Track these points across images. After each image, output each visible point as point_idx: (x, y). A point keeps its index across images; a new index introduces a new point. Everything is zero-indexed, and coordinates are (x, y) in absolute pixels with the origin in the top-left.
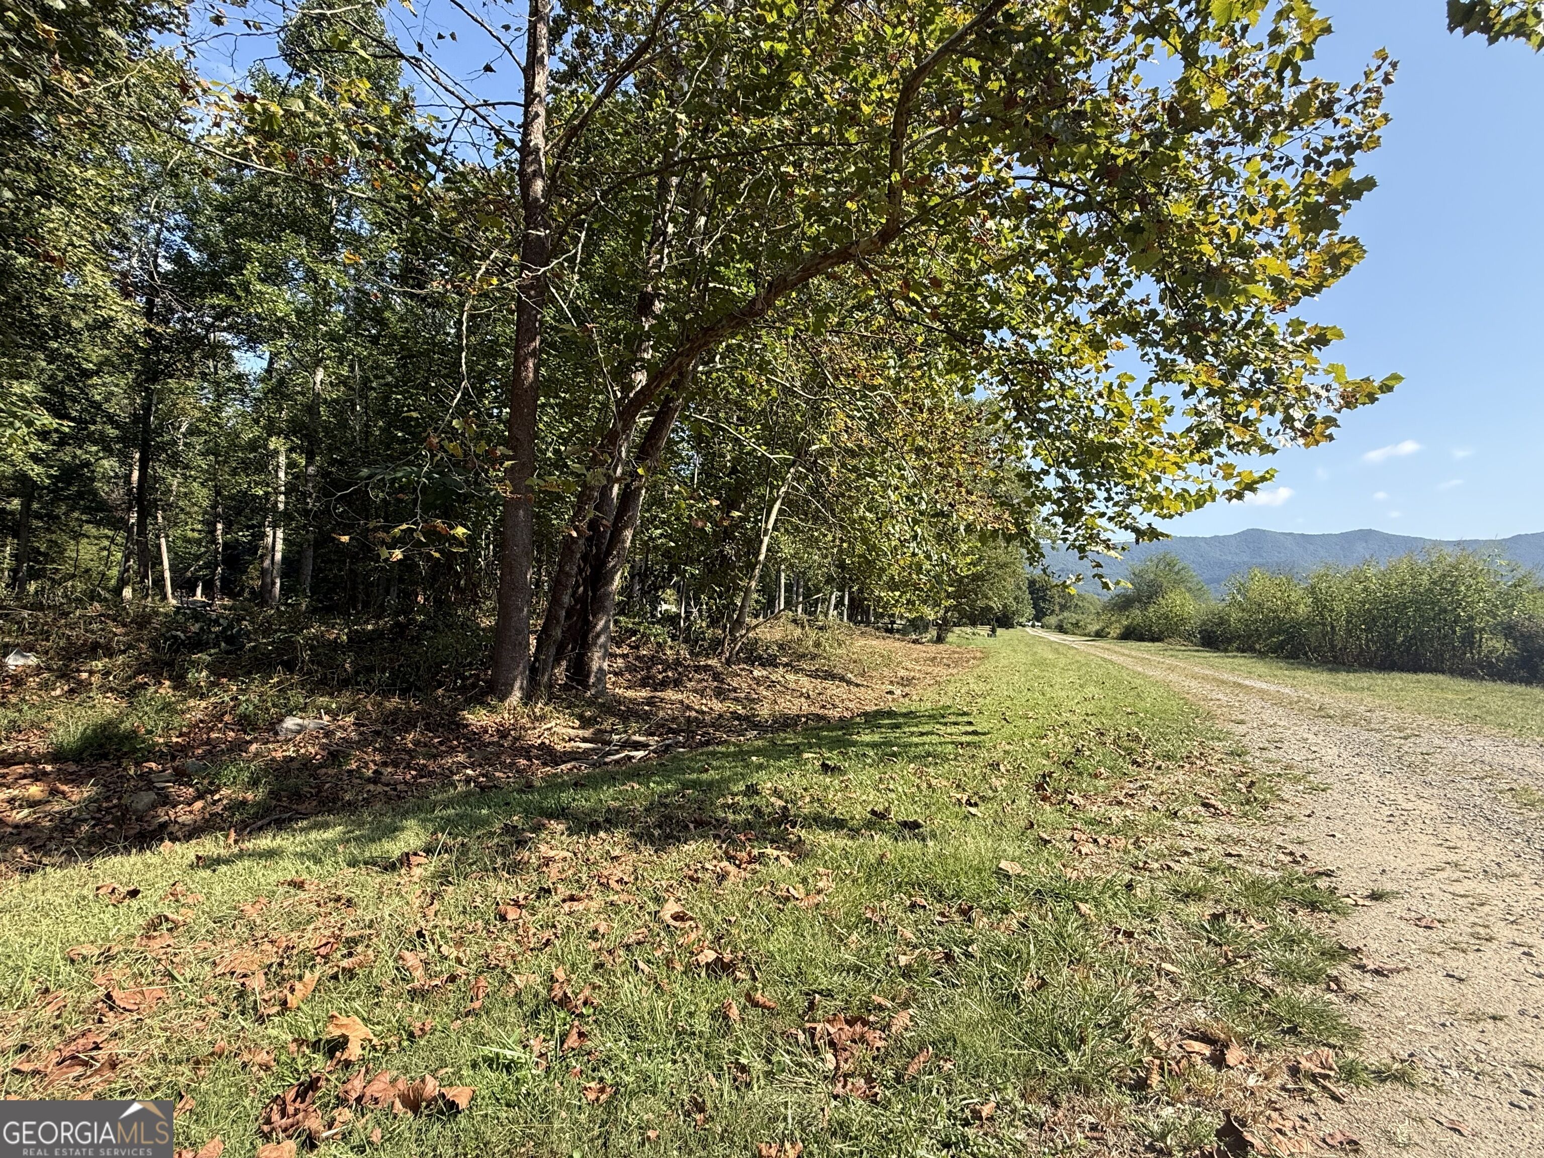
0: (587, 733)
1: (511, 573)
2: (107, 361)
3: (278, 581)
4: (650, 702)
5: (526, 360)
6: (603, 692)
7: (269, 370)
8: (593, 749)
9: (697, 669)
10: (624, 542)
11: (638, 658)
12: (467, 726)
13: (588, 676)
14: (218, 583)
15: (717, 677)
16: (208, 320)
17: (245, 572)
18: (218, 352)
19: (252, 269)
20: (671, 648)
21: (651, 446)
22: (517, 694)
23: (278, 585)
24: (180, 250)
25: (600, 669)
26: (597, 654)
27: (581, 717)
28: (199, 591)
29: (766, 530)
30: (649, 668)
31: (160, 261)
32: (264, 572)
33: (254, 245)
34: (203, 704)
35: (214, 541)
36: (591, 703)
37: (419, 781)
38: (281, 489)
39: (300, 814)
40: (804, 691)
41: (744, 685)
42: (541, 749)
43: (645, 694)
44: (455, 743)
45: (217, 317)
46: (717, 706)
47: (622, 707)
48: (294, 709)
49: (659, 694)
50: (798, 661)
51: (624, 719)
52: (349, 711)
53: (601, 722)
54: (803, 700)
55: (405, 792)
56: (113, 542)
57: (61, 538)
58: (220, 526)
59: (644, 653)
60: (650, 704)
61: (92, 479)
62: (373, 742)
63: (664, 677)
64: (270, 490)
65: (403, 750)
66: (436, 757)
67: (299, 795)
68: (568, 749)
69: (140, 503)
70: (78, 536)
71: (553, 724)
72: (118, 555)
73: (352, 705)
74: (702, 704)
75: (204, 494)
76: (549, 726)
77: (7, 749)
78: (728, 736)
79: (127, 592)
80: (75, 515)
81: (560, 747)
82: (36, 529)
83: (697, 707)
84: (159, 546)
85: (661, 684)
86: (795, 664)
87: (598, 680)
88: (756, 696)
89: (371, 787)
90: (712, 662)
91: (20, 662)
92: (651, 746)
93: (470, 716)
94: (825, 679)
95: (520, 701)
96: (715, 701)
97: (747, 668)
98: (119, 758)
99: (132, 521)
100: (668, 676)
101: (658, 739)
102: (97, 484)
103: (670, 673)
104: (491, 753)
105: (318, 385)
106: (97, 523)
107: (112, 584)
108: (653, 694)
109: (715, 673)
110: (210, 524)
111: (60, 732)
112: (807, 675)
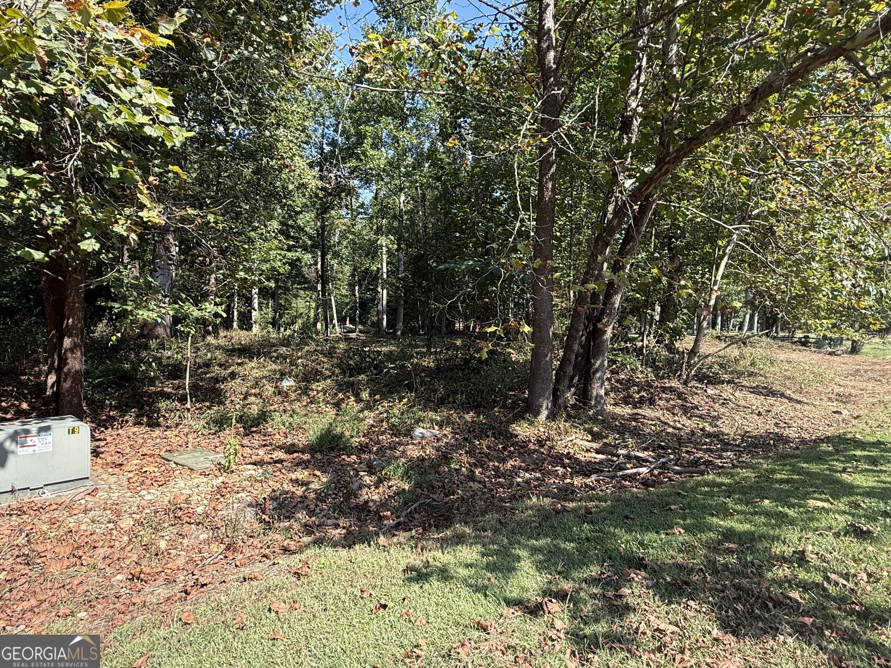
0: (597, 445)
1: (540, 332)
2: (305, 205)
3: (385, 317)
4: (634, 417)
5: (547, 183)
6: (602, 412)
7: (376, 198)
8: (608, 460)
9: (664, 390)
10: (614, 304)
11: (618, 381)
12: (516, 436)
13: (590, 399)
14: (358, 319)
15: (680, 396)
16: (347, 174)
17: (369, 313)
18: (350, 192)
19: (368, 142)
20: (642, 372)
22: (544, 413)
23: (385, 319)
24: (333, 139)
25: (599, 395)
26: (597, 385)
27: (590, 432)
28: (348, 322)
29: (716, 282)
30: (628, 389)
31: (324, 146)
32: (378, 312)
33: (367, 128)
34: (372, 415)
35: (355, 295)
36: (594, 420)
37: (498, 480)
38: (385, 265)
39: (435, 501)
40: (754, 408)
41: (703, 403)
42: (570, 458)
43: (629, 411)
44: (512, 449)
45: (351, 173)
46: (687, 423)
47: (617, 423)
48: (418, 421)
49: (640, 411)
50: (738, 378)
51: (622, 434)
52: (448, 423)
53: (606, 437)
54: (756, 417)
55: (493, 490)
56: (311, 298)
57: (289, 297)
58: (357, 288)
59: (623, 377)
60: (636, 420)
61: (301, 267)
62: (464, 446)
63: (641, 397)
64: (380, 266)
65: (483, 453)
66: (504, 461)
67: (433, 487)
68: (588, 459)
69: (322, 279)
70: (296, 296)
71: (573, 437)
72: (313, 305)
73: (448, 418)
74: (675, 421)
75: (348, 270)
76: (571, 438)
77: (289, 441)
78: (710, 456)
79: (319, 326)
80: (295, 286)
81: (582, 457)
82: (280, 294)
83: (672, 424)
84: (331, 300)
85: (640, 403)
86: (737, 381)
87: (598, 402)
88: (716, 414)
89: (471, 484)
90: (674, 383)
91: (288, 384)
92: (650, 462)
93: (518, 428)
94: (768, 396)
95: (548, 417)
96: (684, 418)
97: (700, 386)
98: (339, 451)
99: (319, 288)
100: (643, 396)
101: (653, 454)
102: (303, 269)
103: (643, 393)
104: (537, 459)
105: (402, 204)
106: (304, 289)
107: (312, 320)
108: (635, 411)
109: (678, 393)
110: (352, 286)
111: (311, 432)
112: (751, 392)
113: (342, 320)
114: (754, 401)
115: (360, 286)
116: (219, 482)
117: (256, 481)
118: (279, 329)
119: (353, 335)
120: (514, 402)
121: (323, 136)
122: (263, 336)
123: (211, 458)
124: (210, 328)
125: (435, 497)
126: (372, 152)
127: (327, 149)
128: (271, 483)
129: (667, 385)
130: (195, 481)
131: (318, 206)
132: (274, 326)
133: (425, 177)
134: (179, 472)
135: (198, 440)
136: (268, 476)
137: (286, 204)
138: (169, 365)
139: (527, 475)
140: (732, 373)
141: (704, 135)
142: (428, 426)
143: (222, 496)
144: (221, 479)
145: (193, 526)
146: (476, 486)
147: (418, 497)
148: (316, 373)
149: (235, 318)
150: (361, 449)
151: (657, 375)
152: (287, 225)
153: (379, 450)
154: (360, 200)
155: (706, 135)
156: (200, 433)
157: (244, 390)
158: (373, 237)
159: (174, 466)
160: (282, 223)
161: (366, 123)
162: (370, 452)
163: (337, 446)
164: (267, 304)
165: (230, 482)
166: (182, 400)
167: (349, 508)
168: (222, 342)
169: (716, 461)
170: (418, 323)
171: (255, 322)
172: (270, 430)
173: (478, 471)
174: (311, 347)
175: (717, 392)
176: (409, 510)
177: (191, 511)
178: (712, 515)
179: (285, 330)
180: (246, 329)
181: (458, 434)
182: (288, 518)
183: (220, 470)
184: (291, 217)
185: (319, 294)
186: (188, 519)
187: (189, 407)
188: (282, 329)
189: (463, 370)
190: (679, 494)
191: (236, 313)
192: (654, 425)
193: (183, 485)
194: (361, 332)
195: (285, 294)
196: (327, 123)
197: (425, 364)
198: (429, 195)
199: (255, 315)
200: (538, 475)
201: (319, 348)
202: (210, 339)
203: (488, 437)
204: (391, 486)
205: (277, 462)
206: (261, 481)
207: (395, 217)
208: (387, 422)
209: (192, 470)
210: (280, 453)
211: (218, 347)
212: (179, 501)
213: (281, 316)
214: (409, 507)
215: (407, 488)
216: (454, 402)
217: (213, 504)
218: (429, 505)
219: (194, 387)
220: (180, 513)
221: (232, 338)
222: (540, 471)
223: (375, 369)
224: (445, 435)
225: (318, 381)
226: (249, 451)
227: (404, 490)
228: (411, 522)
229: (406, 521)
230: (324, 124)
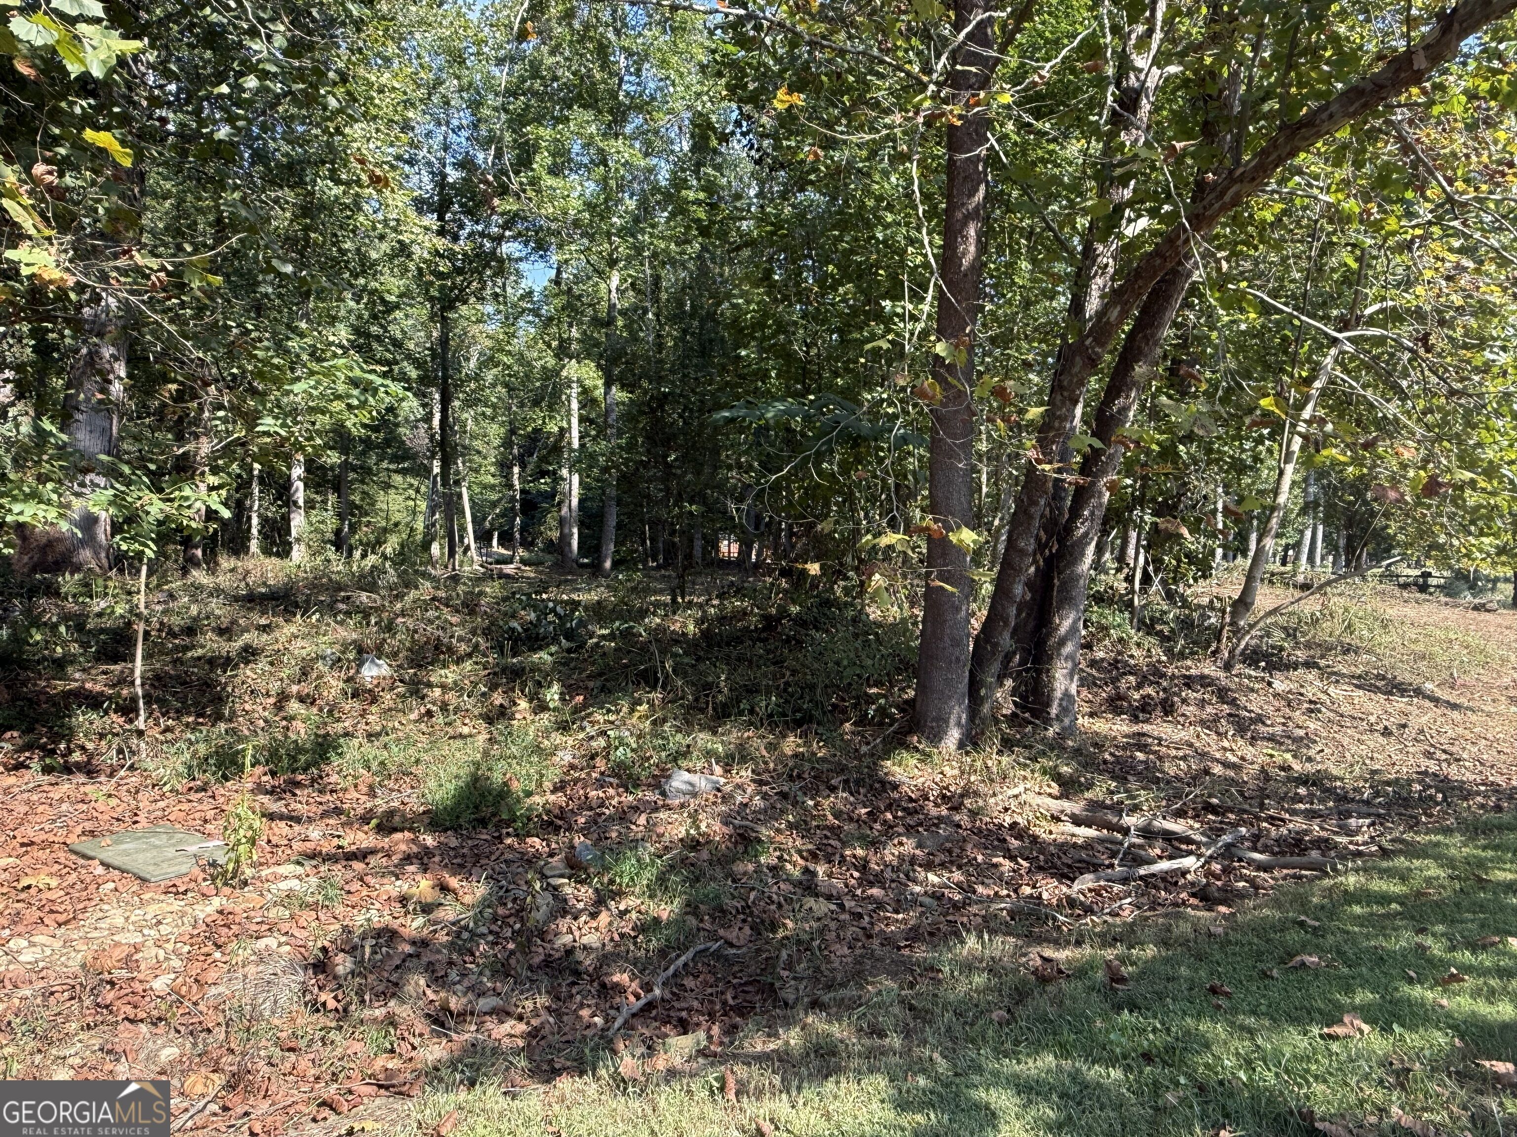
0: (1074, 807)
2: (407, 291)
3: (575, 531)
4: (1139, 742)
5: (965, 224)
6: (1068, 732)
7: (557, 280)
8: (1101, 841)
9: (1189, 682)
11: (1093, 663)
12: (895, 787)
13: (1048, 705)
14: (517, 535)
15: (1223, 694)
16: (495, 230)
17: (542, 522)
19: (542, 161)
20: (1139, 645)
21: (1146, 339)
22: (954, 735)
23: (576, 536)
24: (466, 153)
25: (1067, 695)
26: (1061, 671)
27: (1058, 778)
28: (495, 542)
29: (1289, 454)
30: (1115, 681)
31: (449, 170)
32: (562, 522)
33: (541, 131)
34: (571, 741)
35: (511, 486)
36: (1059, 748)
37: (870, 892)
38: (575, 421)
39: (731, 945)
40: (1373, 719)
41: (1270, 709)
42: (1020, 837)
43: (1125, 729)
44: (889, 816)
45: (506, 226)
46: (1249, 752)
47: (1107, 756)
48: (679, 756)
49: (1146, 728)
50: (1322, 657)
51: (1122, 779)
52: (743, 760)
53: (1090, 786)
54: (1381, 740)
55: (860, 916)
56: (418, 491)
57: (372, 489)
58: (516, 470)
59: (1101, 654)
60: (1142, 748)
61: (397, 425)
62: (783, 812)
63: (1143, 697)
64: (565, 425)
65: (826, 827)
66: (874, 844)
67: (723, 911)
68: (1061, 839)
69: (443, 450)
70: (387, 486)
71: (1021, 789)
72: (423, 506)
73: (741, 747)
74: (1225, 749)
75: (495, 431)
76: (1016, 791)
77: (381, 804)
78: (1323, 829)
79: (435, 549)
80: (385, 465)
81: (1043, 831)
82: (352, 482)
83: (1218, 755)
84: (460, 496)
85: (1143, 711)
86: (1322, 663)
87: (1065, 710)
88: (1301, 733)
89: (810, 902)
90: (1209, 669)
91: (375, 672)
92: (1198, 844)
93: (896, 769)
94: (1392, 694)
95: (961, 745)
96: (1241, 742)
97: (1253, 673)
98: (498, 827)
99: (436, 470)
100: (1149, 696)
101: (1197, 825)
102: (401, 430)
103: (1150, 690)
104: (947, 839)
105: (614, 294)
106: (403, 472)
107: (419, 537)
108: (1136, 728)
109: (1219, 690)
110: (504, 466)
111: (432, 784)
112: (1356, 686)
113: (483, 538)
114: (1369, 706)
115: (523, 467)
116: (210, 909)
117: (304, 905)
118: (350, 555)
119: (509, 569)
120: (882, 711)
121: (446, 148)
122: (314, 569)
123: (193, 849)
124: (199, 553)
125: (732, 935)
126: (549, 181)
127: (453, 175)
128: (339, 910)
129: (1193, 672)
130: (152, 910)
131: (434, 293)
132: (338, 548)
133: (663, 238)
134: (111, 885)
135: (161, 804)
136: (331, 893)
137: (364, 289)
138: (102, 631)
139: (932, 878)
140: (1308, 646)
141: (1324, 116)
142: (699, 765)
143: (219, 947)
144: (216, 902)
145: (143, 1028)
146: (821, 907)
147: (690, 937)
148: (437, 648)
149: (255, 531)
150: (550, 823)
151: (1169, 652)
152: (368, 335)
153: (593, 821)
154: (524, 284)
155: (1331, 116)
156: (167, 788)
157: (275, 687)
158: (551, 362)
159: (100, 870)
160: (357, 331)
161: (538, 120)
162: (569, 829)
163: (494, 815)
164: (324, 502)
165: (238, 910)
166: (128, 710)
167: (530, 968)
168: (224, 580)
169: (1338, 839)
170: (643, 543)
171: (298, 540)
172: (334, 778)
173: (821, 870)
174: (426, 590)
175: (1293, 686)
176: (672, 969)
177: (138, 987)
178: (1410, 981)
179: (364, 556)
180: (278, 555)
181: (767, 783)
182: (384, 996)
183: (214, 879)
184: (374, 317)
185: (435, 483)
186: (129, 1009)
187: (142, 726)
188: (357, 554)
189: (764, 640)
190: (1302, 924)
191: (255, 521)
192: (1184, 758)
193: (119, 921)
194: (523, 561)
195: (363, 482)
196: (455, 122)
197: (676, 627)
198: (669, 278)
199: (298, 522)
200: (958, 876)
201: (442, 594)
202: (199, 576)
203: (833, 789)
204: (627, 911)
205: (351, 857)
206: (314, 907)
207: (597, 322)
208: (607, 757)
209: (144, 880)
210: (361, 835)
211: (217, 591)
212: (108, 963)
213: (353, 529)
214: (671, 962)
215: (664, 916)
216: (752, 712)
217: (195, 969)
218: (717, 955)
219: (156, 680)
220: (109, 996)
221: (248, 572)
222: (959, 867)
223: (566, 638)
224: (738, 786)
225: (445, 666)
226: (286, 830)
227: (657, 921)
228: (678, 998)
229: (668, 996)
230: (448, 123)
